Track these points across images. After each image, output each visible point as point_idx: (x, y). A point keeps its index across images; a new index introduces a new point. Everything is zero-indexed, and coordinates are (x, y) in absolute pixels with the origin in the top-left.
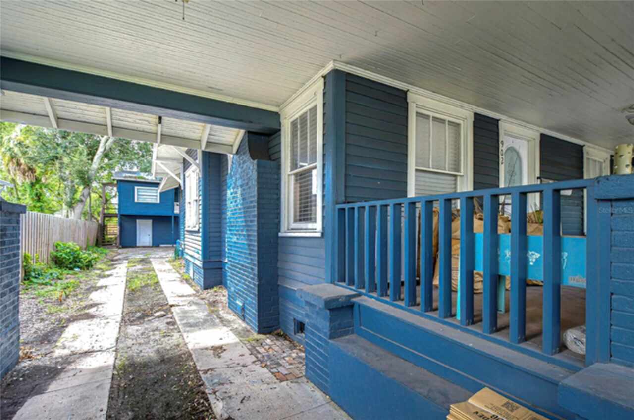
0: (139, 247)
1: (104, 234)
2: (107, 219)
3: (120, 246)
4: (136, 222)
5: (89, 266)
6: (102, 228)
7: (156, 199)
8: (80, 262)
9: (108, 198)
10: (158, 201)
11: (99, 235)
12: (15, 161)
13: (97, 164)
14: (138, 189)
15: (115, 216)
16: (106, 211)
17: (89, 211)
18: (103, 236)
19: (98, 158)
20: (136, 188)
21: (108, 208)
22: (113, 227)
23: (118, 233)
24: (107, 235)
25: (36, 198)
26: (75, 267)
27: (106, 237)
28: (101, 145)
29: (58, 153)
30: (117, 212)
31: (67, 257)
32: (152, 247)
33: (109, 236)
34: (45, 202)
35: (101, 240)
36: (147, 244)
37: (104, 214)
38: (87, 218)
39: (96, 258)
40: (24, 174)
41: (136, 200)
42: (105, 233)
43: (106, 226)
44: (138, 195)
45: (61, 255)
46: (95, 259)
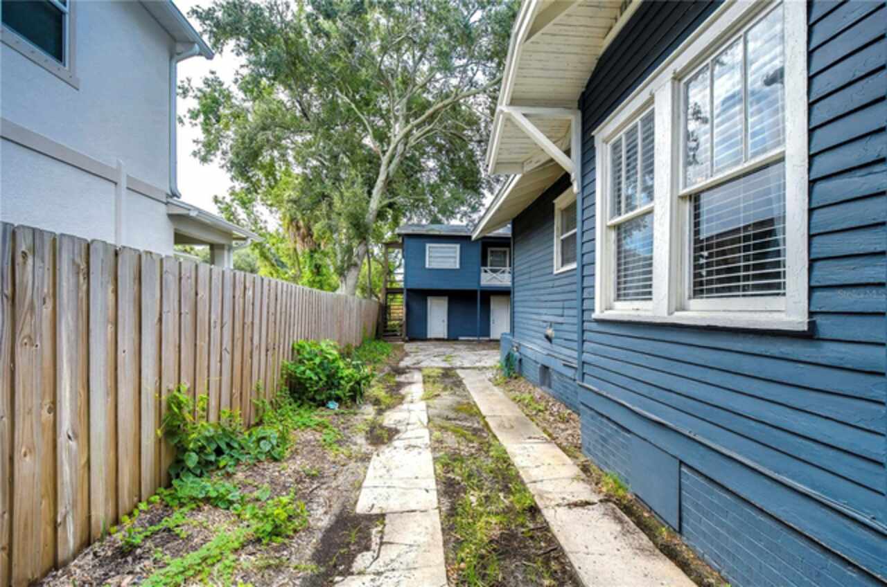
0: (430, 340)
1: (386, 319)
2: (390, 297)
3: (407, 338)
4: (426, 300)
5: (356, 395)
6: (384, 310)
7: (455, 262)
8: (338, 387)
9: (392, 269)
10: (458, 266)
11: (380, 320)
12: (294, 224)
13: (377, 201)
14: (430, 247)
15: (399, 291)
16: (389, 286)
17: (368, 285)
18: (386, 323)
19: (378, 191)
20: (428, 245)
21: (392, 282)
22: (398, 308)
23: (404, 319)
24: (391, 320)
25: (315, 270)
26: (329, 398)
27: (389, 323)
28: (383, 168)
29: (325, 188)
30: (402, 285)
31: (315, 378)
32: (448, 340)
33: (392, 323)
34: (325, 275)
35: (382, 330)
36: (441, 336)
37: (387, 289)
38: (366, 295)
39: (368, 377)
40: (303, 241)
41: (427, 266)
42: (388, 318)
43: (390, 306)
44: (430, 257)
45: (304, 372)
46: (366, 378)
